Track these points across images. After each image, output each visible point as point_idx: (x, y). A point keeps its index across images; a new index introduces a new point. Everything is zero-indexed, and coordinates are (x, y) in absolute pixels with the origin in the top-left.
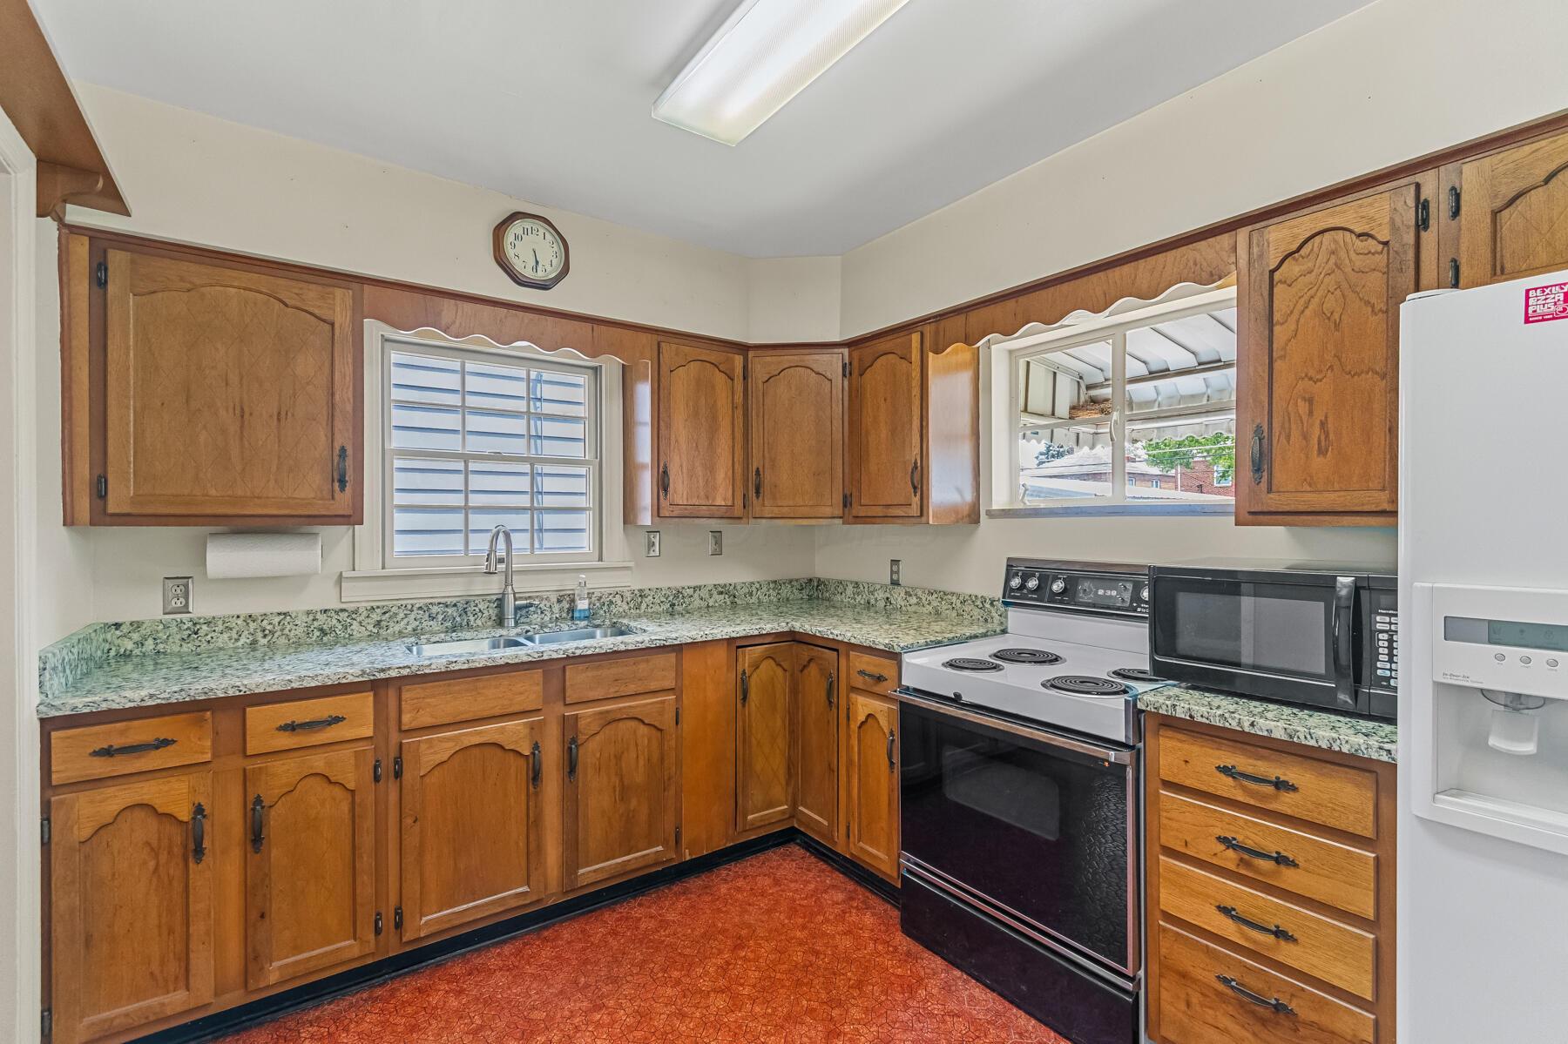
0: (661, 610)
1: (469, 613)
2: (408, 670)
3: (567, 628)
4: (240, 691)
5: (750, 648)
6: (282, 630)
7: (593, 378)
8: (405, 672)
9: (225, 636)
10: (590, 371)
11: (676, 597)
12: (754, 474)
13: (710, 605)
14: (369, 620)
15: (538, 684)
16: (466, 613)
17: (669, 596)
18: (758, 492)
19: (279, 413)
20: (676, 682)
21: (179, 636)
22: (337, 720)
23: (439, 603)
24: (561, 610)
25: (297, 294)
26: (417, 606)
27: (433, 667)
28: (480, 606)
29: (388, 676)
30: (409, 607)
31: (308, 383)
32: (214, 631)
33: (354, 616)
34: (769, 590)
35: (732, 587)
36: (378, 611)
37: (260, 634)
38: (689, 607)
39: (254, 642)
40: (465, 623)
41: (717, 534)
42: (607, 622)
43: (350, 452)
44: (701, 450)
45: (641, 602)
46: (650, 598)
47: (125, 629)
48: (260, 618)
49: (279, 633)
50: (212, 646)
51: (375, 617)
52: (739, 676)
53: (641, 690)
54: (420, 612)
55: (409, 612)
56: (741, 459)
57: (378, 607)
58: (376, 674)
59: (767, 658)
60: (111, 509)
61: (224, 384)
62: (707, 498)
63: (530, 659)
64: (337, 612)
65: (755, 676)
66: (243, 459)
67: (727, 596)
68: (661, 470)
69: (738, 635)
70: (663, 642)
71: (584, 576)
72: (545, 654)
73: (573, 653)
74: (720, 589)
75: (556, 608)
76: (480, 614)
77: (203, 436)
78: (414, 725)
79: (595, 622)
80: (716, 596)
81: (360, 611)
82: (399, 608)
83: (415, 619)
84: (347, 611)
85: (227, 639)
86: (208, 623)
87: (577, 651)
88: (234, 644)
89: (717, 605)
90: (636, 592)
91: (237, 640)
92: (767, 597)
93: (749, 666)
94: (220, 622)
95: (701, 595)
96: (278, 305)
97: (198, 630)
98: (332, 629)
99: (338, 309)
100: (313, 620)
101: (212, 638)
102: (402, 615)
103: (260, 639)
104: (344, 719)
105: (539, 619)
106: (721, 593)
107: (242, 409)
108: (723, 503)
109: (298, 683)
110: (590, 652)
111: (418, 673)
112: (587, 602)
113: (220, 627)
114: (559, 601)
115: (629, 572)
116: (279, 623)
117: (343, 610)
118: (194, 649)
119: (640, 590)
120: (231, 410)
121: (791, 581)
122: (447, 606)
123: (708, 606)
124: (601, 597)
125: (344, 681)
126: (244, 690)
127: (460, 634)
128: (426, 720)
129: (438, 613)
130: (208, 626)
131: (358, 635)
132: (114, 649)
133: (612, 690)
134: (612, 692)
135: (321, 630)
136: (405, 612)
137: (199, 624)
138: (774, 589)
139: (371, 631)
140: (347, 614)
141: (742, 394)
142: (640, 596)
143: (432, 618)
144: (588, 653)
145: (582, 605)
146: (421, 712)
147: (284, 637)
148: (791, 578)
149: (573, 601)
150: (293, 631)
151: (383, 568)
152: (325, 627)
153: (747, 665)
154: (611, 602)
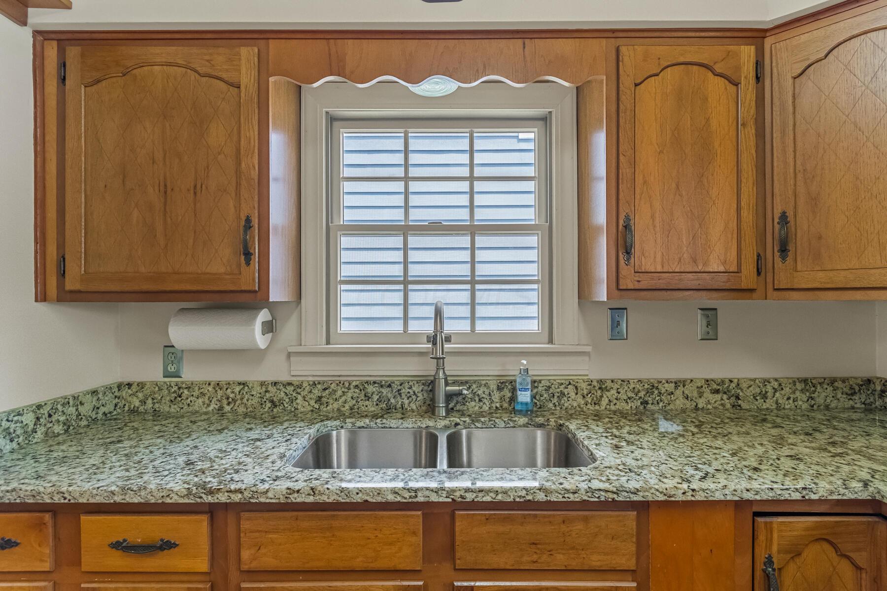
0: (628, 408)
1: (403, 396)
2: (240, 496)
3: (503, 425)
4: (65, 499)
5: (781, 519)
6: (242, 399)
7: (544, 129)
8: (237, 498)
9: (200, 400)
10: (541, 123)
11: (649, 392)
12: (776, 220)
13: (700, 406)
14: (312, 396)
15: (414, 533)
16: (400, 394)
17: (639, 391)
18: (784, 250)
19: (195, 187)
20: (638, 559)
21: (168, 398)
22: (167, 545)
23: (375, 383)
24: (502, 399)
25: (208, 61)
26: (354, 384)
27: (270, 495)
28: (414, 389)
29: (216, 501)
30: (347, 385)
31: (219, 154)
32: (193, 395)
33: (299, 390)
34: (794, 393)
35: (733, 385)
36: (319, 386)
37: (225, 402)
38: (668, 408)
39: (221, 408)
40: (399, 406)
41: (710, 313)
42: (552, 422)
43: (255, 222)
44: (684, 193)
45: (602, 396)
46: (614, 392)
47: (134, 388)
48: (225, 387)
49: (239, 402)
50: (191, 409)
51: (317, 392)
52: (760, 566)
53: (574, 564)
54: (357, 390)
55: (346, 390)
56: (753, 201)
57: (319, 383)
58: (203, 495)
59: (817, 540)
60: (69, 286)
61: (151, 162)
62: (695, 261)
63: (399, 499)
64: (285, 386)
65: (792, 568)
66: (166, 235)
67: (725, 397)
68: (621, 222)
69: (758, 498)
70: (611, 496)
71: (525, 362)
72: (420, 494)
73: (462, 497)
74: (715, 386)
75: (496, 396)
76: (414, 397)
77: (136, 213)
78: (254, 565)
79: (537, 420)
80: (708, 395)
81: (305, 385)
82: (337, 385)
83: (352, 398)
84: (293, 385)
85: (201, 404)
86: (188, 388)
87: (467, 495)
88: (206, 408)
89: (710, 407)
90: (595, 383)
91: (209, 405)
92: (791, 401)
93: (779, 552)
94: (197, 388)
95: (686, 392)
96: (193, 75)
97: (182, 393)
98: (281, 401)
99: (243, 71)
100: (266, 392)
101: (191, 401)
102: (339, 393)
103: (225, 406)
104: (175, 545)
105: (477, 408)
106: (717, 392)
107: (166, 186)
108: (722, 269)
109: (121, 497)
110: (488, 499)
111: (252, 501)
112: (528, 393)
113: (196, 393)
114: (499, 389)
115: (587, 358)
116: (239, 392)
117: (290, 384)
118: (179, 410)
119: (600, 382)
120: (156, 188)
121: (833, 381)
122: (382, 386)
123: (697, 408)
124: (549, 387)
125: (168, 501)
126: (69, 497)
127: (384, 421)
128: (268, 561)
129: (373, 393)
130: (188, 391)
131: (302, 410)
132: (127, 404)
133: (526, 558)
134: (526, 561)
135: (272, 402)
136: (343, 390)
137: (182, 388)
138: (802, 391)
139: (313, 407)
140: (292, 388)
141: (753, 104)
142: (600, 388)
143: (368, 397)
144: (485, 499)
145: (524, 397)
146: (263, 551)
147: (243, 405)
148: (834, 375)
149: (514, 390)
150: (250, 401)
151: (328, 343)
152: (275, 399)
153: (775, 548)
154: (562, 394)
